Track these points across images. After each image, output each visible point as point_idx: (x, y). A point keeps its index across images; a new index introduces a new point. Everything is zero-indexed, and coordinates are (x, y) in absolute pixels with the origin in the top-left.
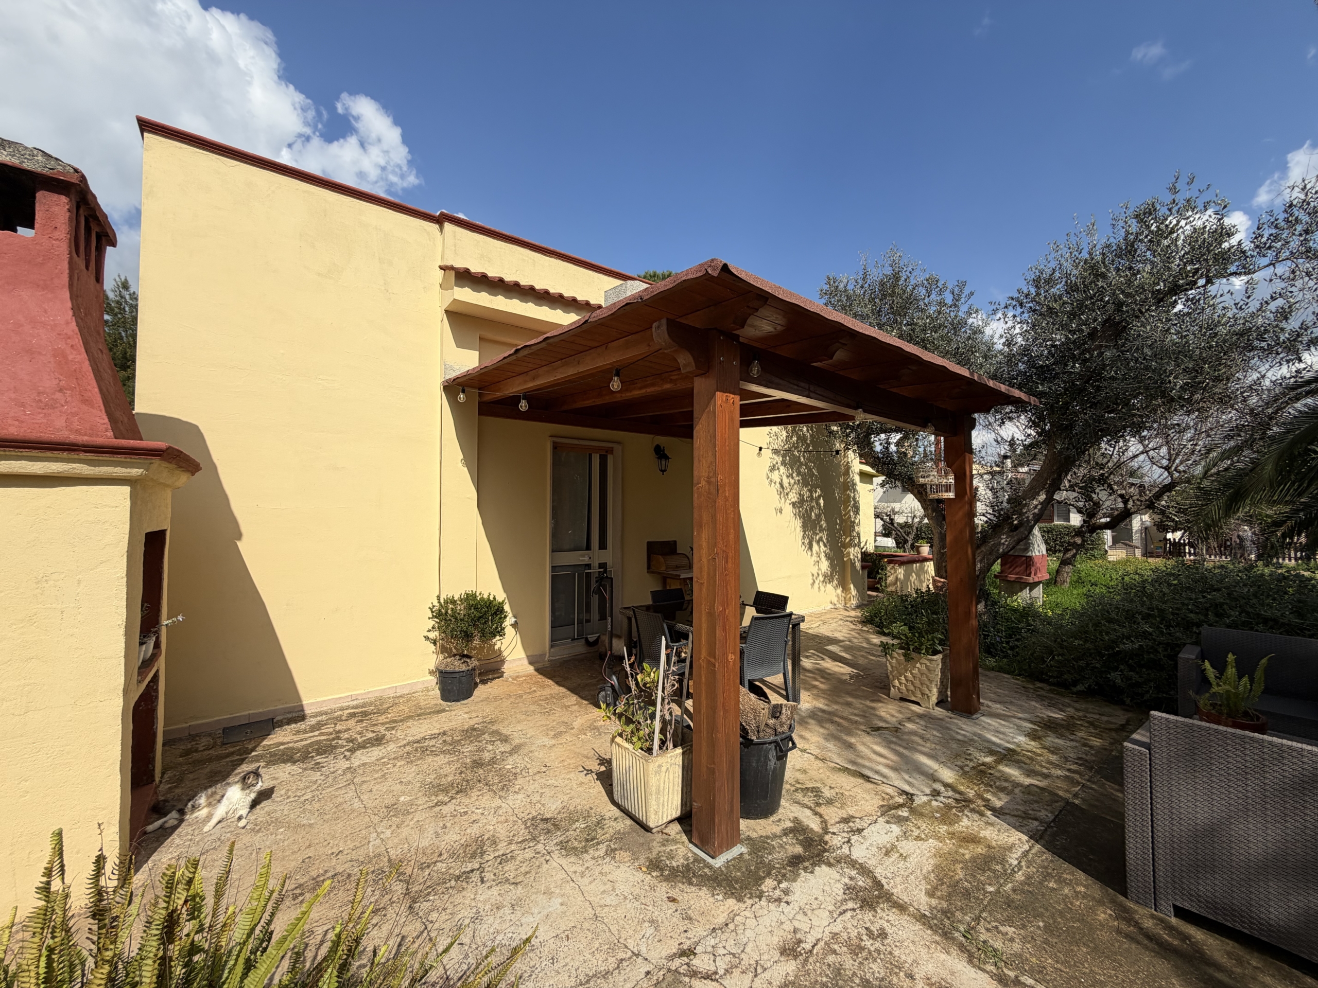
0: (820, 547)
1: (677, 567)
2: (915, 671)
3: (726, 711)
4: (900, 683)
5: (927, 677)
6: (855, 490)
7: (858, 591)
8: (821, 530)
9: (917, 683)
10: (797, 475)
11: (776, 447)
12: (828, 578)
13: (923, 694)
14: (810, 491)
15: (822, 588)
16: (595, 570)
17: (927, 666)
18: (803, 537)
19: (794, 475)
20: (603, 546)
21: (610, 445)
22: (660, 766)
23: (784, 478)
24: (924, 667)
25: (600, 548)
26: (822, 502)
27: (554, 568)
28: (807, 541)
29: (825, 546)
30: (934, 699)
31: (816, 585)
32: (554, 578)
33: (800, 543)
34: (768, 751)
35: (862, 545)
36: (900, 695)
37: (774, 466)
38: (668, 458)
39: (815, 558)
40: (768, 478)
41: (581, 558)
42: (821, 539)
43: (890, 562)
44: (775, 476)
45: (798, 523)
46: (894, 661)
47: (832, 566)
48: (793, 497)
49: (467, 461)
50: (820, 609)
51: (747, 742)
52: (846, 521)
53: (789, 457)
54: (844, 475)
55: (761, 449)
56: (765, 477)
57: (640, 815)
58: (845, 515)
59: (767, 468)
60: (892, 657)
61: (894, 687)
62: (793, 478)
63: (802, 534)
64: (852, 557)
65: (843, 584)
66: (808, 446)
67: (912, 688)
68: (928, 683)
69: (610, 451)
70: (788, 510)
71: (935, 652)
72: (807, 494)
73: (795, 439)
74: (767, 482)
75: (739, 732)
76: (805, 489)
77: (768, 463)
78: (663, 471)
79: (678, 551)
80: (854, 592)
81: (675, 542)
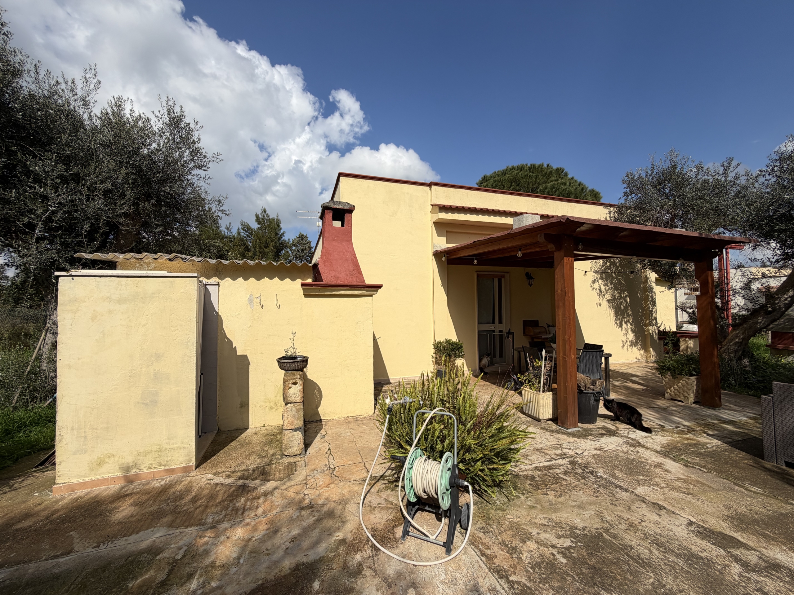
0: (627, 325)
1: (539, 333)
2: (680, 385)
3: (571, 376)
4: (671, 391)
5: (687, 387)
6: (652, 292)
7: (656, 352)
8: (628, 315)
9: (681, 391)
10: (611, 284)
11: (596, 269)
12: (633, 344)
13: (684, 396)
14: (620, 293)
15: (630, 349)
16: (497, 333)
17: (686, 382)
18: (616, 320)
19: (609, 284)
20: (500, 322)
21: (503, 274)
22: (544, 397)
23: (602, 286)
24: (684, 383)
25: (499, 323)
26: (628, 299)
27: (479, 332)
28: (618, 322)
29: (631, 325)
30: (692, 400)
31: (625, 347)
32: (479, 336)
33: (614, 323)
34: (590, 396)
35: (658, 325)
36: (671, 397)
37: (595, 280)
38: (533, 278)
39: (624, 332)
40: (591, 286)
41: (490, 327)
42: (628, 321)
43: (682, 336)
44: (596, 285)
45: (612, 312)
46: (667, 380)
47: (636, 336)
48: (608, 296)
49: (443, 284)
50: (628, 361)
51: (580, 392)
52: (646, 310)
53: (605, 275)
54: (644, 283)
55: (586, 272)
56: (589, 286)
57: (536, 415)
58: (645, 307)
59: (591, 282)
60: (665, 378)
61: (667, 393)
62: (607, 286)
63: (615, 318)
64: (651, 332)
65: (645, 347)
66: (618, 267)
67: (678, 393)
68: (687, 391)
69: (503, 276)
70: (605, 304)
71: (692, 375)
72: (617, 295)
73: (608, 264)
74: (591, 289)
75: (577, 388)
76: (616, 292)
77: (591, 279)
78: (531, 285)
79: (540, 325)
80: (653, 353)
81: (538, 321)
